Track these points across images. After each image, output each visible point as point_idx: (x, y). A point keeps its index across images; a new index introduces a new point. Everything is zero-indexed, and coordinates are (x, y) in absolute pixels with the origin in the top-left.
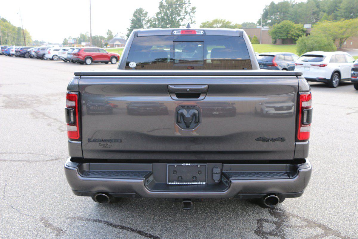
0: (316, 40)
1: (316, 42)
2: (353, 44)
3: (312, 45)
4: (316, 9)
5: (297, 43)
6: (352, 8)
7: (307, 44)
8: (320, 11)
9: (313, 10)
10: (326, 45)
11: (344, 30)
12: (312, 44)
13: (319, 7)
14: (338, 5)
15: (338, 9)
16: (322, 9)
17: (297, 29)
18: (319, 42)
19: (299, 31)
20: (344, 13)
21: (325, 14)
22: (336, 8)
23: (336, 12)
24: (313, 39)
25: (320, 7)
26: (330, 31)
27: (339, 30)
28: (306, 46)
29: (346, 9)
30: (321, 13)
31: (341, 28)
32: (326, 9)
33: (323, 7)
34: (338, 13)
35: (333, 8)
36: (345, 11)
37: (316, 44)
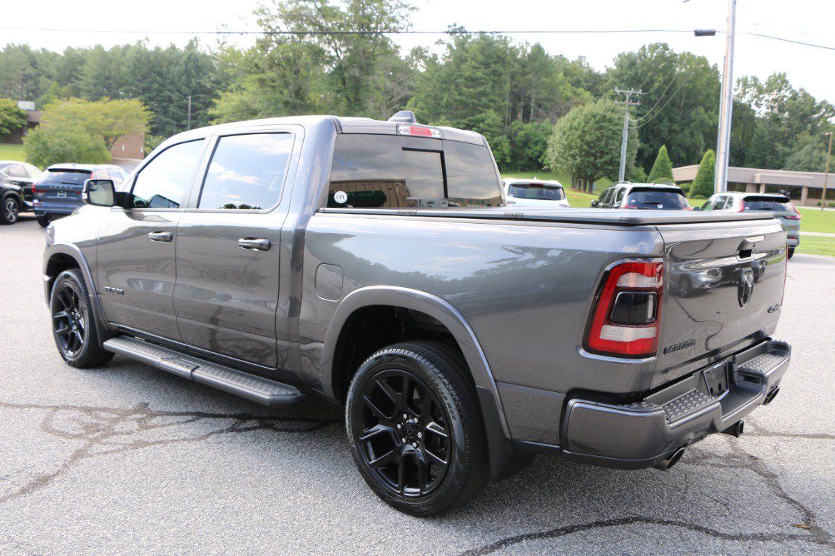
0: (68, 138)
1: (70, 141)
2: (125, 148)
3: (61, 149)
4: (30, 71)
5: (25, 143)
6: (108, 78)
7: (49, 144)
8: (40, 75)
9: (23, 70)
10: (90, 150)
11: (112, 120)
12: (61, 146)
13: (35, 65)
14: (79, 68)
15: (79, 76)
16: (44, 72)
17: (6, 110)
18: (75, 143)
19: (10, 115)
20: (95, 85)
21: (55, 84)
22: (74, 73)
23: (76, 81)
24: (61, 136)
25: (39, 67)
26: (85, 121)
27: (103, 120)
28: (48, 149)
29: (96, 77)
30: (43, 79)
31: (106, 115)
32: (54, 71)
33: (47, 67)
34: (81, 85)
35: (67, 72)
36: (94, 81)
37: (70, 147)
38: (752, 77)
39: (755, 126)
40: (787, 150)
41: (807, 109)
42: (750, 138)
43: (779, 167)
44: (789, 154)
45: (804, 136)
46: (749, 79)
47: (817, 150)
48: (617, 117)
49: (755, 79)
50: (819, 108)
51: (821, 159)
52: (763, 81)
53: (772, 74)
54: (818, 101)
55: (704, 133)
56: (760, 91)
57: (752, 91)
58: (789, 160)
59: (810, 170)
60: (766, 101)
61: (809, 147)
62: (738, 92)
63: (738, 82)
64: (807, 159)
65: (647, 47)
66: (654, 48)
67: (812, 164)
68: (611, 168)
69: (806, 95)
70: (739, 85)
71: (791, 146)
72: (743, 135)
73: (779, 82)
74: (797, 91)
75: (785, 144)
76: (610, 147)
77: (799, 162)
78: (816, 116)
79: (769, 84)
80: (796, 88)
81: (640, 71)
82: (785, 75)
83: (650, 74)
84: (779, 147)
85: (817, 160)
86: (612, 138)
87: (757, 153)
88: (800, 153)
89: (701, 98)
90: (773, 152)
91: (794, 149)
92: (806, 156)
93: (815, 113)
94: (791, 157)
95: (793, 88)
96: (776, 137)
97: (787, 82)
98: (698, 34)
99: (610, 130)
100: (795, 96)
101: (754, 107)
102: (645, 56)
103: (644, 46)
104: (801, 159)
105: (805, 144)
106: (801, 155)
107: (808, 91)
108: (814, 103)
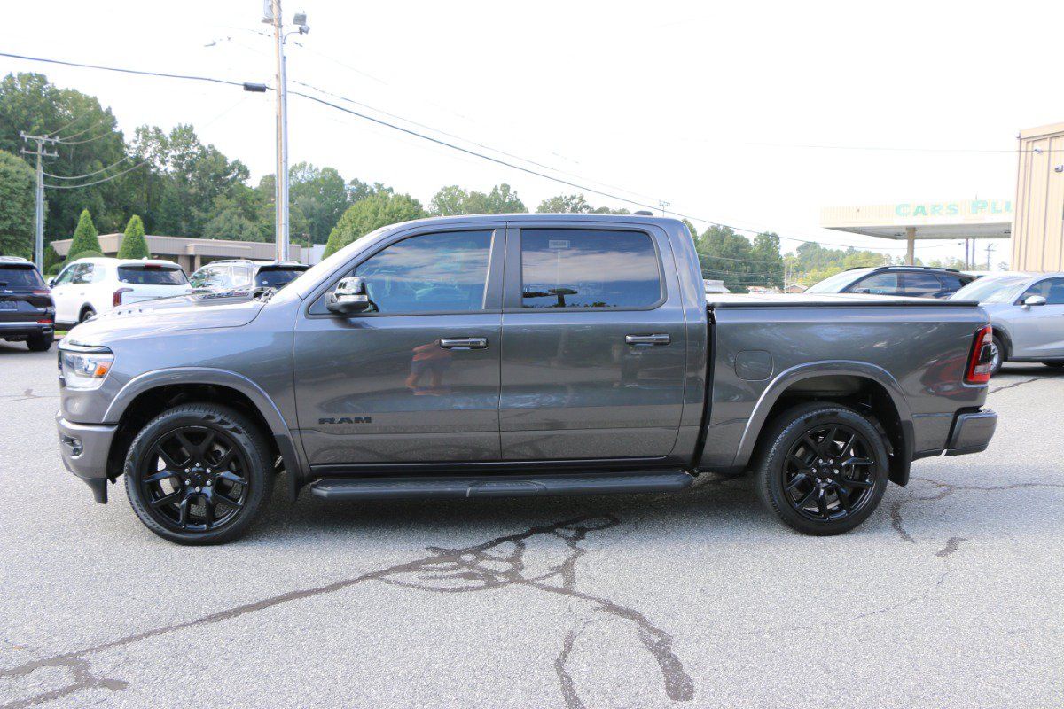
38: (154, 128)
39: (162, 187)
40: (203, 215)
41: (220, 169)
42: (158, 200)
43: (197, 235)
44: (206, 221)
45: (220, 201)
46: (151, 130)
47: (236, 216)
48: (14, 171)
49: (158, 131)
50: (232, 168)
51: (241, 226)
52: (167, 132)
53: (176, 126)
54: (230, 161)
55: (103, 193)
56: (164, 144)
57: (154, 145)
58: (208, 226)
59: (232, 238)
60: (173, 157)
61: (226, 213)
62: (138, 144)
63: (138, 132)
64: (227, 226)
65: (15, 75)
66: (26, 78)
67: (233, 232)
68: (12, 238)
69: (216, 153)
70: (138, 135)
71: (206, 211)
72: (148, 197)
73: (185, 135)
74: (207, 147)
75: (200, 208)
76: (8, 210)
77: (219, 230)
78: (230, 177)
79: (174, 136)
80: (205, 144)
81: (10, 107)
82: (192, 127)
83: (25, 112)
84: (195, 211)
85: (238, 227)
86: (10, 198)
87: (168, 218)
88: (218, 219)
89: (96, 149)
90: (189, 218)
91: (210, 215)
92: (225, 223)
93: (228, 174)
94: (208, 223)
95: (201, 143)
96: (189, 200)
97: (195, 137)
98: (248, 88)
99: (7, 187)
100: (204, 153)
101: (158, 163)
102: (14, 88)
103: (12, 74)
104: (221, 226)
105: (222, 209)
106: (220, 221)
107: (218, 148)
108: (225, 163)
